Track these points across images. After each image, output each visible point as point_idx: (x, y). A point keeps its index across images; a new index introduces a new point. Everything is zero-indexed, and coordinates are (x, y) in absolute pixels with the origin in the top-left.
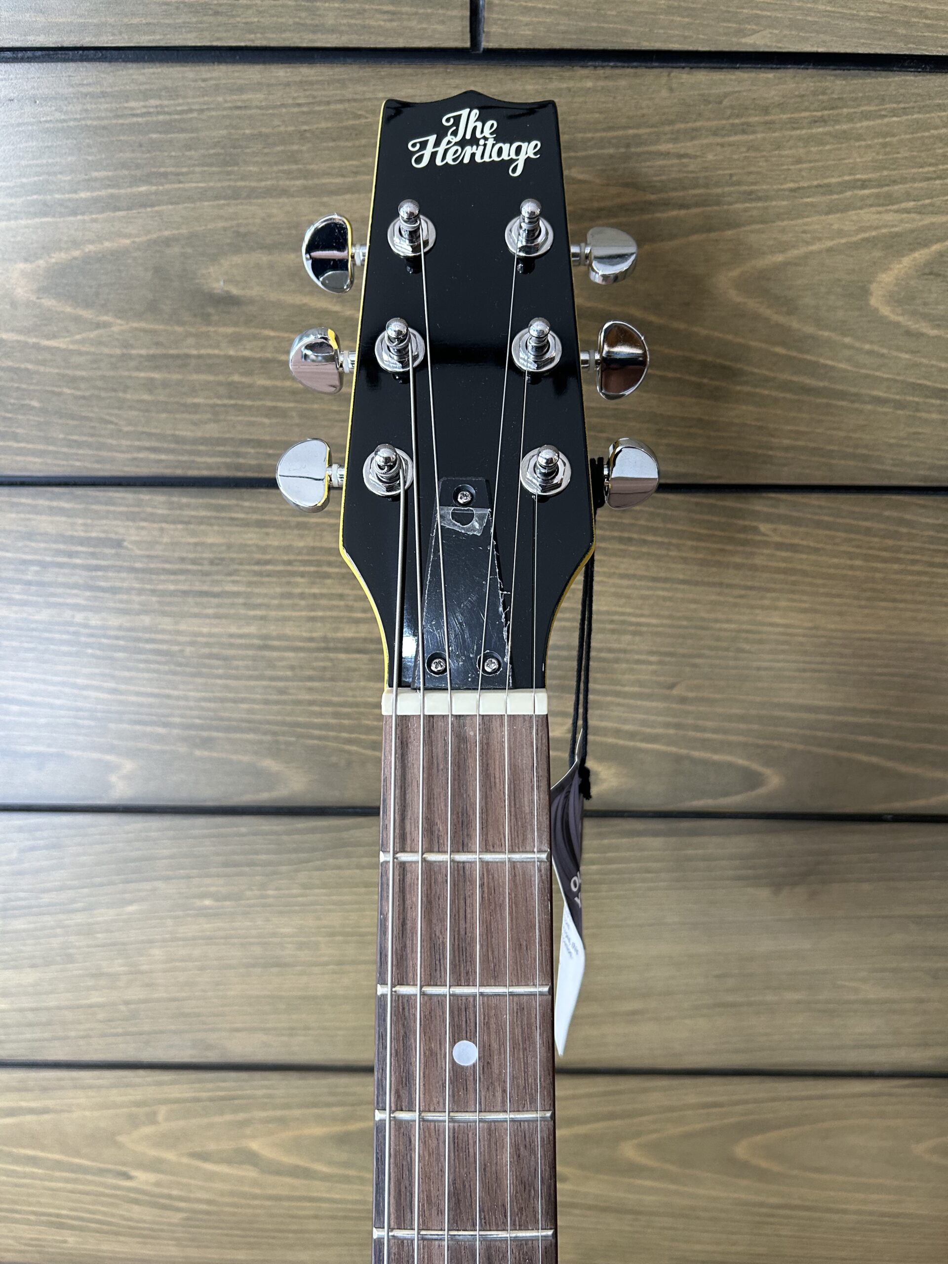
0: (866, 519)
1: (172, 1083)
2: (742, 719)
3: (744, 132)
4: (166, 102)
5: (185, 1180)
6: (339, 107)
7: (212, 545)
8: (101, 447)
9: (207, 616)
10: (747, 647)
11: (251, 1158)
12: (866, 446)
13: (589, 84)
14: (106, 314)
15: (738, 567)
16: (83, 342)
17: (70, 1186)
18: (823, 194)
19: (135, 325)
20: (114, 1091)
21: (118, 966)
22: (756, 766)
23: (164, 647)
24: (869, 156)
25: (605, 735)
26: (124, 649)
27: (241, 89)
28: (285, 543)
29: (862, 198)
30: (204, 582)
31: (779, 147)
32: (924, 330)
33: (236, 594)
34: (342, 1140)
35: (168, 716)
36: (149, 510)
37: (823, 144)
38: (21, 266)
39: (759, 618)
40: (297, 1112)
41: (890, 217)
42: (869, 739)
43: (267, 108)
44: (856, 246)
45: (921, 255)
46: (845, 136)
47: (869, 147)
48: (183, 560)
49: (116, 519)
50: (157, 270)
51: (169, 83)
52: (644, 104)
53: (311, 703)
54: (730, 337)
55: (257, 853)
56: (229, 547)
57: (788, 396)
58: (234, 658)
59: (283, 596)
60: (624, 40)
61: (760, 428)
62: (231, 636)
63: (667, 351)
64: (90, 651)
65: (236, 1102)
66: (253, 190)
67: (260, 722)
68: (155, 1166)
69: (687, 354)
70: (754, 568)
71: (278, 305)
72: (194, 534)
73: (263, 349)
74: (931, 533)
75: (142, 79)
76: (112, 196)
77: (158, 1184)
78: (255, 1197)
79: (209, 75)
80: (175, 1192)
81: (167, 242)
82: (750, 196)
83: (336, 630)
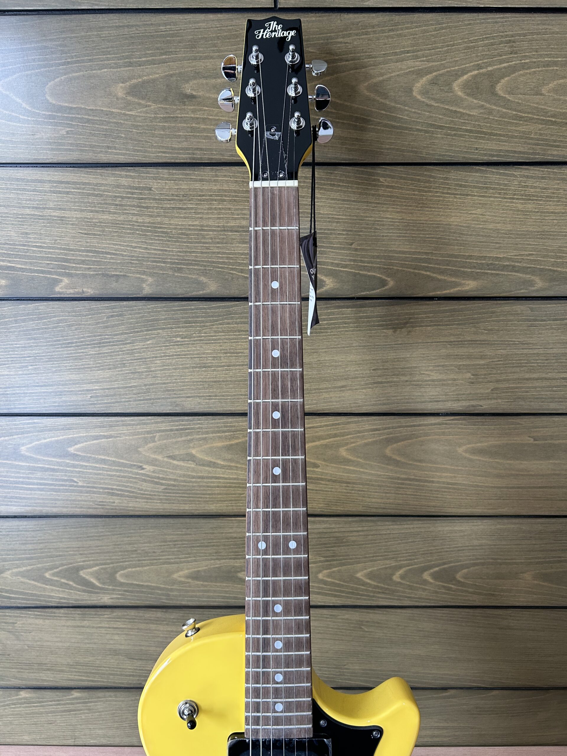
0: (418, 176)
1: (162, 422)
2: (378, 257)
3: (366, 34)
4: (172, 27)
5: (165, 469)
6: (231, 27)
7: (184, 189)
8: (146, 151)
9: (181, 217)
10: (378, 227)
11: (192, 458)
12: (416, 148)
13: (314, 19)
14: (149, 102)
15: (373, 195)
16: (141, 112)
17: (118, 474)
18: (395, 55)
19: (159, 106)
20: (139, 427)
21: (142, 368)
22: (384, 277)
23: (165, 230)
24: (410, 42)
25: (328, 266)
26: (150, 231)
27: (198, 22)
28: (210, 188)
29: (408, 57)
30: (180, 204)
31: (378, 40)
32: (433, 104)
33: (192, 208)
34: (229, 448)
35: (165, 259)
36: (162, 175)
37: (393, 38)
38: (121, 85)
39: (382, 215)
40: (211, 435)
41: (417, 63)
42: (426, 265)
43: (206, 29)
44: (407, 74)
45: (429, 77)
46: (400, 35)
47: (409, 39)
48: (173, 195)
49: (149, 179)
50: (167, 86)
51: (174, 21)
52: (332, 25)
53: (218, 253)
54: (365, 108)
55: (198, 317)
56: (190, 189)
57: (387, 129)
58: (190, 234)
59: (208, 209)
60: (325, 4)
61: (378, 141)
62: (189, 225)
63: (344, 113)
64: (138, 232)
65: (187, 431)
66: (201, 57)
67: (199, 261)
68: (153, 462)
69: (351, 114)
70: (379, 195)
71: (209, 98)
72: (177, 185)
73: (203, 114)
74: (442, 181)
75: (165, 19)
76: (153, 60)
77: (154, 472)
78: (194, 477)
79: (186, 17)
80: (161, 476)
81: (171, 76)
82: (370, 57)
83: (228, 222)
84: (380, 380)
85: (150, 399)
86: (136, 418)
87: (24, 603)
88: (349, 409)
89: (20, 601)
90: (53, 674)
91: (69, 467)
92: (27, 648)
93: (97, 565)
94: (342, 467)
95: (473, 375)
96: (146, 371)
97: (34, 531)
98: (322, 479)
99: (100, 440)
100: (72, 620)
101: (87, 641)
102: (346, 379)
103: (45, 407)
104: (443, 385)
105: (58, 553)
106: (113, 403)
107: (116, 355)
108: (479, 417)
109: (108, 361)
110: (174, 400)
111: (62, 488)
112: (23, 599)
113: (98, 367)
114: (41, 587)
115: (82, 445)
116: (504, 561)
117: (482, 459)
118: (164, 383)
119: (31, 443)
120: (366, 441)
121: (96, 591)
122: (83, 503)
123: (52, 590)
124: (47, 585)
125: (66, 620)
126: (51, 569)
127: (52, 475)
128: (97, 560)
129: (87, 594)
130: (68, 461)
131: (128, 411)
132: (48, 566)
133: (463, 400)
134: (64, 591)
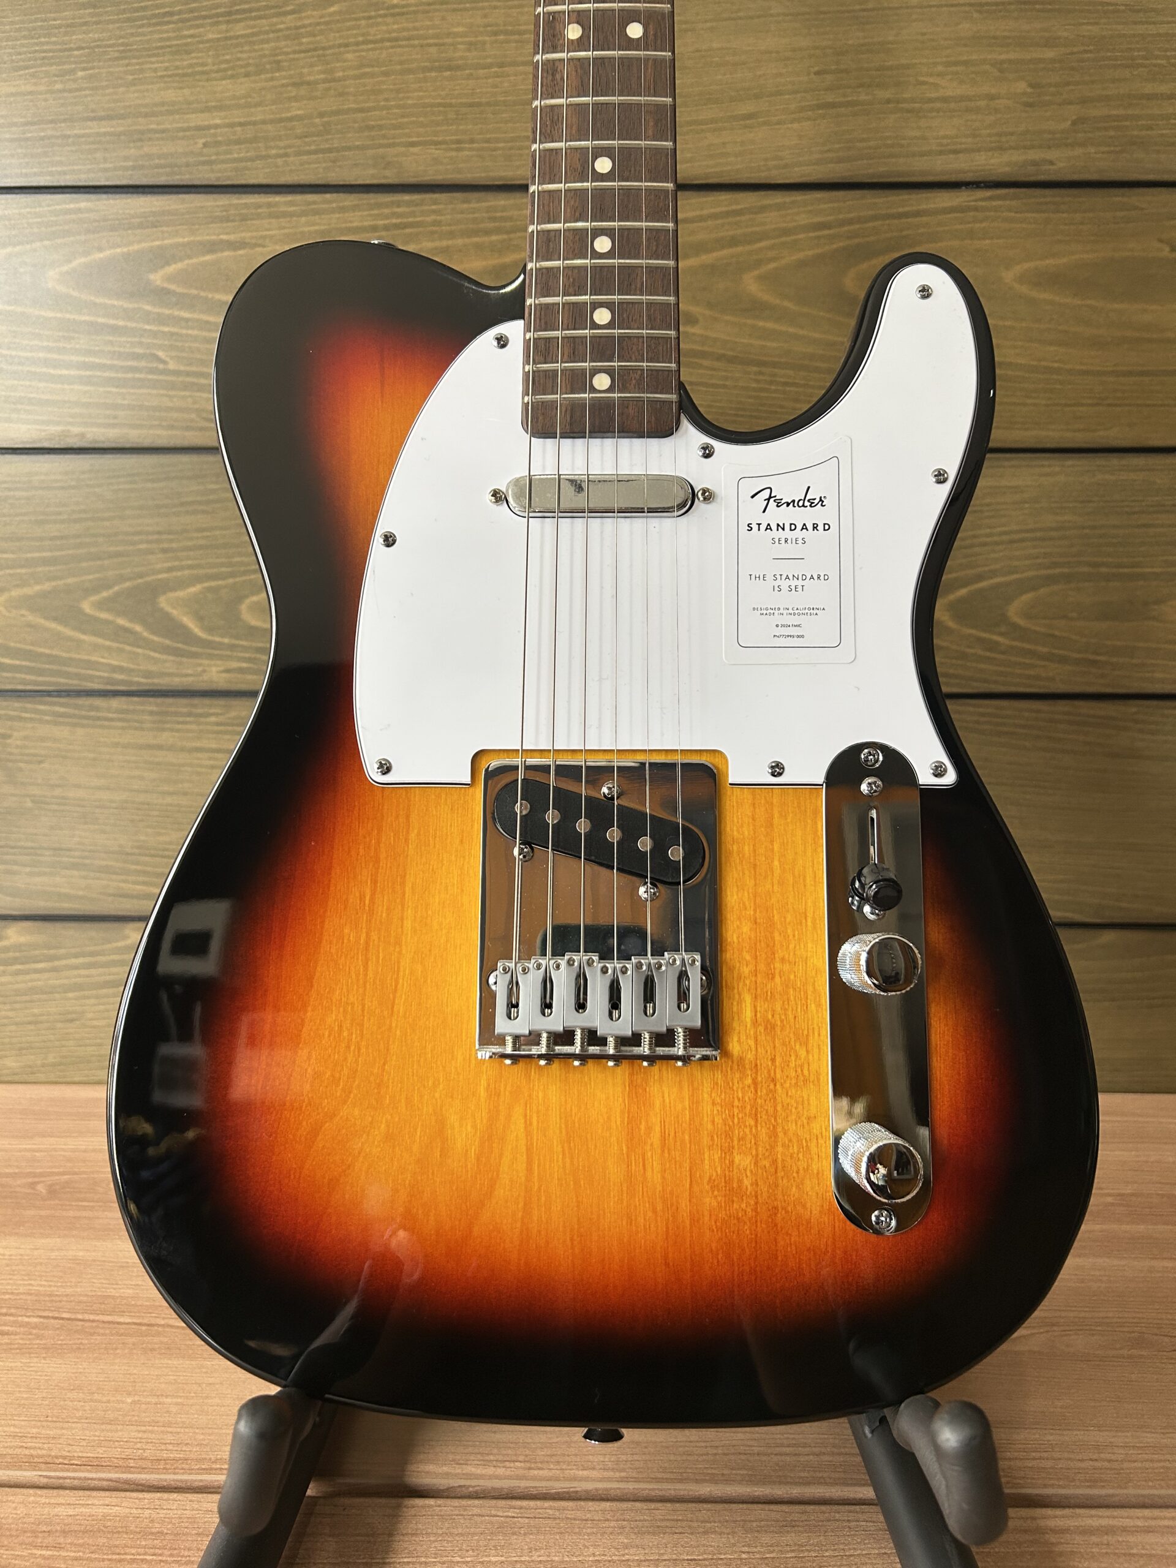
84: (830, 98)
85: (330, 150)
86: (298, 198)
87: (29, 680)
88: (763, 174)
89: (23, 676)
90: (85, 878)
91: (148, 323)
92: (29, 804)
93: (198, 579)
94: (749, 321)
95: (1031, 85)
96: (325, 81)
97: (63, 488)
98: (703, 355)
99: (219, 255)
100: (136, 729)
101: (166, 788)
102: (757, 97)
103: (106, 170)
104: (968, 110)
105: (112, 549)
106: (252, 160)
107: (262, 42)
108: (1047, 192)
109: (244, 56)
110: (381, 151)
111: (130, 375)
112: (30, 670)
113: (225, 70)
114: (70, 639)
115: (180, 265)
116: (1114, 570)
117: (1057, 299)
118: (361, 110)
119: (70, 261)
120: (801, 255)
121: (194, 649)
122: (175, 415)
123: (96, 647)
124: (84, 632)
125: (123, 728)
126: (96, 590)
127: (111, 343)
128: (199, 566)
129: (171, 658)
130: (148, 308)
131: (282, 180)
132: (90, 581)
133: (1011, 148)
134: (122, 650)
